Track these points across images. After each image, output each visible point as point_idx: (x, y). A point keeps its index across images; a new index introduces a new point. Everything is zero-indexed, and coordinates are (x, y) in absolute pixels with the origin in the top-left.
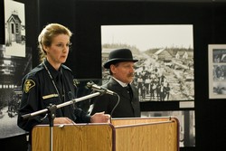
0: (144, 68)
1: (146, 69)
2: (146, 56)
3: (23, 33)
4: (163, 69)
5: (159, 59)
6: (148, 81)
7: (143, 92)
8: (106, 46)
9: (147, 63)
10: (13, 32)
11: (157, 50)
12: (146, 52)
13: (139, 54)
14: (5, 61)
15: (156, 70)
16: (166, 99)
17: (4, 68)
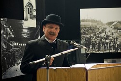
0: (105, 33)
1: (107, 34)
2: (107, 26)
3: (35, 13)
4: (116, 34)
5: (114, 28)
6: (108, 41)
7: (105, 47)
8: (83, 21)
9: (107, 30)
10: (28, 13)
11: (113, 22)
12: (106, 24)
13: (103, 25)
14: (24, 30)
15: (113, 34)
16: (119, 52)
17: (23, 34)
